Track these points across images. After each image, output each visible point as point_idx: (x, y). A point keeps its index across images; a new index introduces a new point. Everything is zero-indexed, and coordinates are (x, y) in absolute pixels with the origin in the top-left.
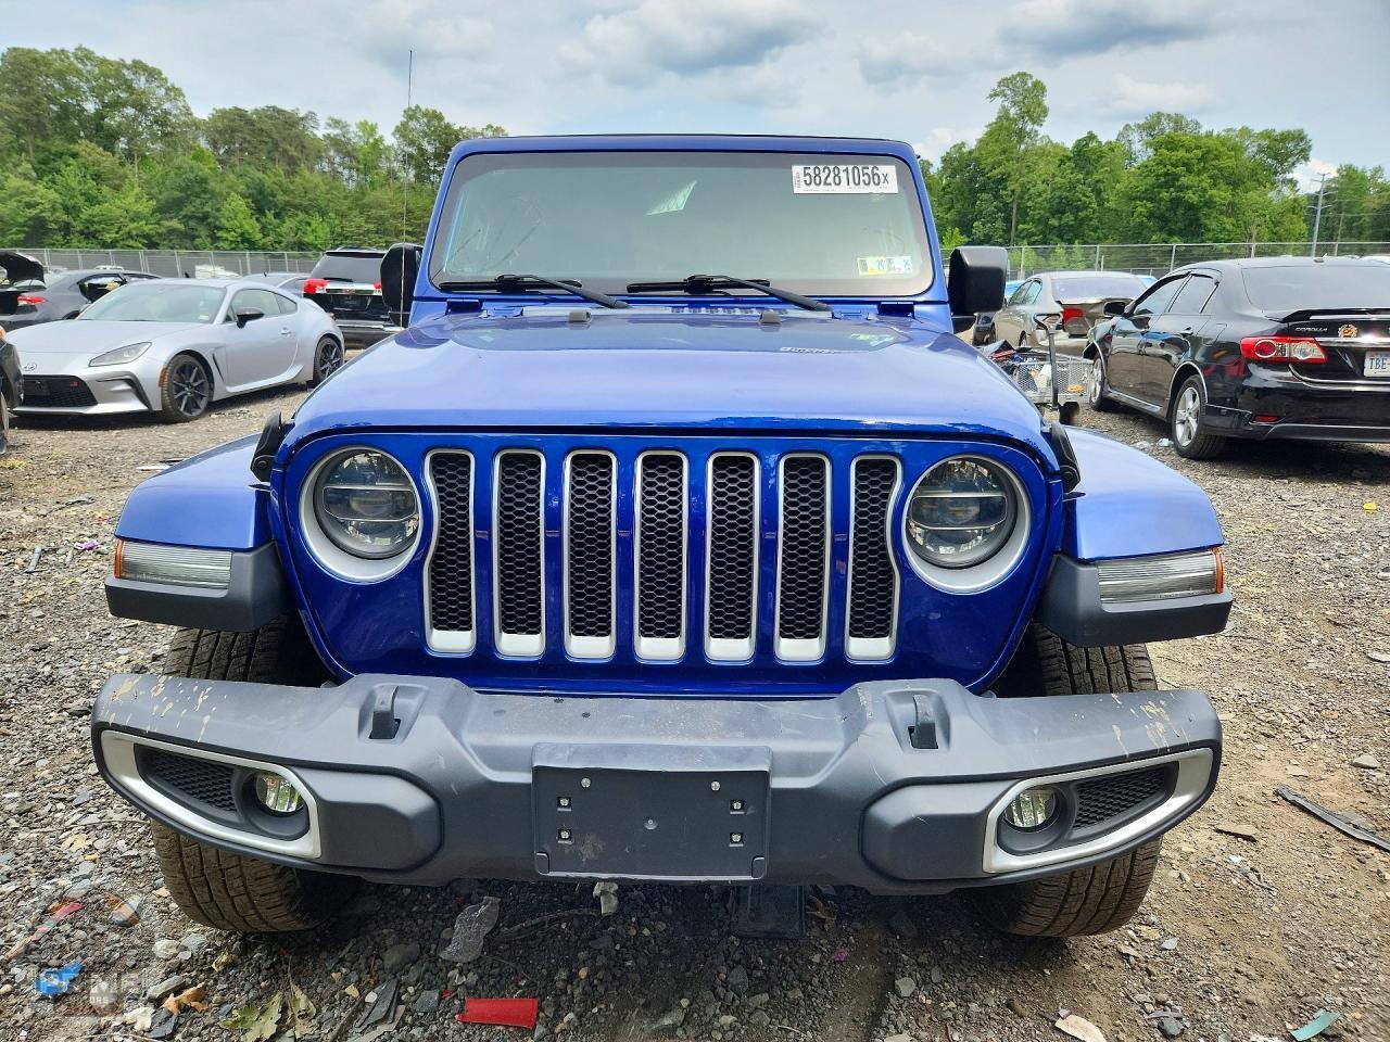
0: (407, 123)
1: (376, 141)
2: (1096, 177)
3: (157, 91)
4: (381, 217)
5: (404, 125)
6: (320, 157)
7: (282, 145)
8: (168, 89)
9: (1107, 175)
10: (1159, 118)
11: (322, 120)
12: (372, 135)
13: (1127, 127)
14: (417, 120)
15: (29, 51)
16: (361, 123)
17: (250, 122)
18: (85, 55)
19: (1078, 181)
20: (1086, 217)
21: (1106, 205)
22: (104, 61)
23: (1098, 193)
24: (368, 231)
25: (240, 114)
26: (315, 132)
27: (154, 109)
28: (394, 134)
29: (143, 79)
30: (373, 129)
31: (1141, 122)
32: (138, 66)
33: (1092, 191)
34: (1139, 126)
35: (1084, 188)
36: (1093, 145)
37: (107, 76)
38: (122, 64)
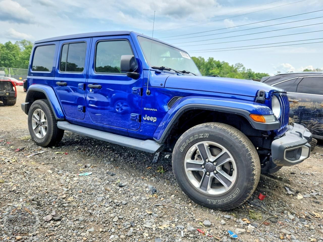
2: (13, 52)
9: (16, 52)
10: (25, 41)
13: (17, 42)
19: (8, 53)
20: (12, 62)
21: (17, 60)
23: (14, 56)
31: (21, 41)
33: (13, 56)
34: (20, 42)
35: (10, 55)
36: (10, 44)
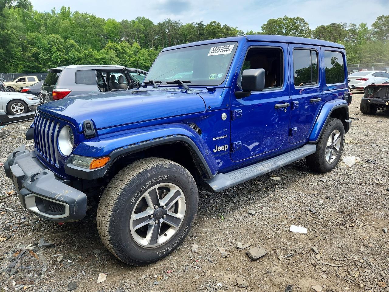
0: (378, 21)
1: (365, 29)
3: (301, 24)
4: (360, 53)
5: (376, 22)
6: (346, 36)
7: (334, 34)
8: (305, 24)
11: (348, 24)
12: (364, 27)
14: (382, 20)
15: (273, 19)
16: (361, 24)
17: (325, 29)
18: (286, 18)
22: (290, 19)
24: (355, 58)
25: (323, 27)
26: (346, 29)
27: (300, 30)
28: (372, 26)
29: (298, 22)
30: (365, 25)
32: (298, 19)
37: (290, 23)
38: (294, 19)
